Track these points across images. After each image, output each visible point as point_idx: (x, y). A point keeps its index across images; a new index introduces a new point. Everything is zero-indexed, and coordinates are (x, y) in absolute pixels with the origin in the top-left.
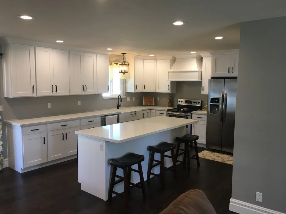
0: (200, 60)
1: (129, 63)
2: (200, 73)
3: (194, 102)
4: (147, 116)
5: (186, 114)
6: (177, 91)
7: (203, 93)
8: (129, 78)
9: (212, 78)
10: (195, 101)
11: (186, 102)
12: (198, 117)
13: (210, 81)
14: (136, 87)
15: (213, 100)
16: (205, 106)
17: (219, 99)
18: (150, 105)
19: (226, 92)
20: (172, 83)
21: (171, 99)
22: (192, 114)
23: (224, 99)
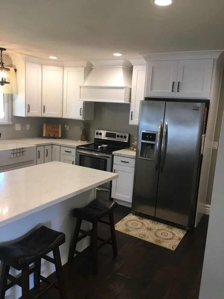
0: (129, 70)
1: (17, 68)
2: (129, 90)
3: (118, 136)
4: (46, 155)
5: (104, 155)
6: (94, 118)
7: (131, 122)
8: (17, 94)
9: (146, 99)
10: (120, 134)
11: (108, 135)
12: (121, 161)
13: (143, 104)
14: (28, 108)
15: (145, 136)
16: (134, 143)
17: (155, 134)
18: (55, 138)
19: (167, 123)
20: (87, 104)
21: (85, 129)
22: (113, 155)
23: (164, 134)
